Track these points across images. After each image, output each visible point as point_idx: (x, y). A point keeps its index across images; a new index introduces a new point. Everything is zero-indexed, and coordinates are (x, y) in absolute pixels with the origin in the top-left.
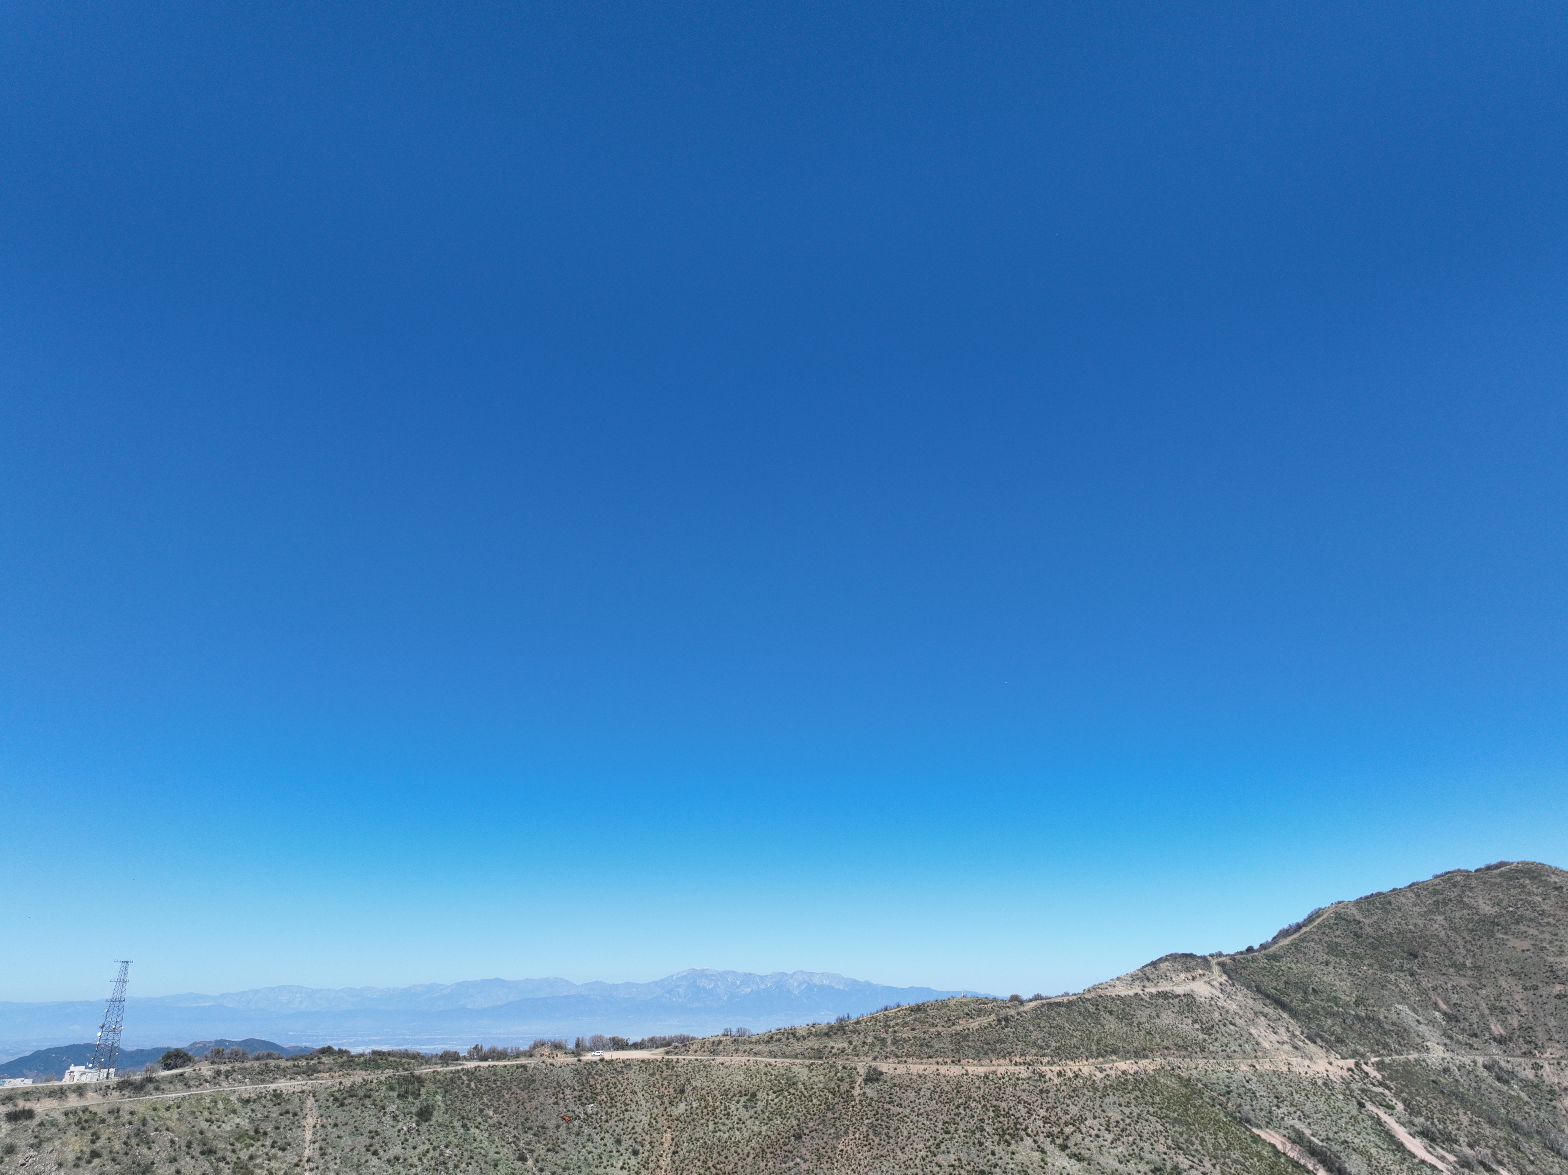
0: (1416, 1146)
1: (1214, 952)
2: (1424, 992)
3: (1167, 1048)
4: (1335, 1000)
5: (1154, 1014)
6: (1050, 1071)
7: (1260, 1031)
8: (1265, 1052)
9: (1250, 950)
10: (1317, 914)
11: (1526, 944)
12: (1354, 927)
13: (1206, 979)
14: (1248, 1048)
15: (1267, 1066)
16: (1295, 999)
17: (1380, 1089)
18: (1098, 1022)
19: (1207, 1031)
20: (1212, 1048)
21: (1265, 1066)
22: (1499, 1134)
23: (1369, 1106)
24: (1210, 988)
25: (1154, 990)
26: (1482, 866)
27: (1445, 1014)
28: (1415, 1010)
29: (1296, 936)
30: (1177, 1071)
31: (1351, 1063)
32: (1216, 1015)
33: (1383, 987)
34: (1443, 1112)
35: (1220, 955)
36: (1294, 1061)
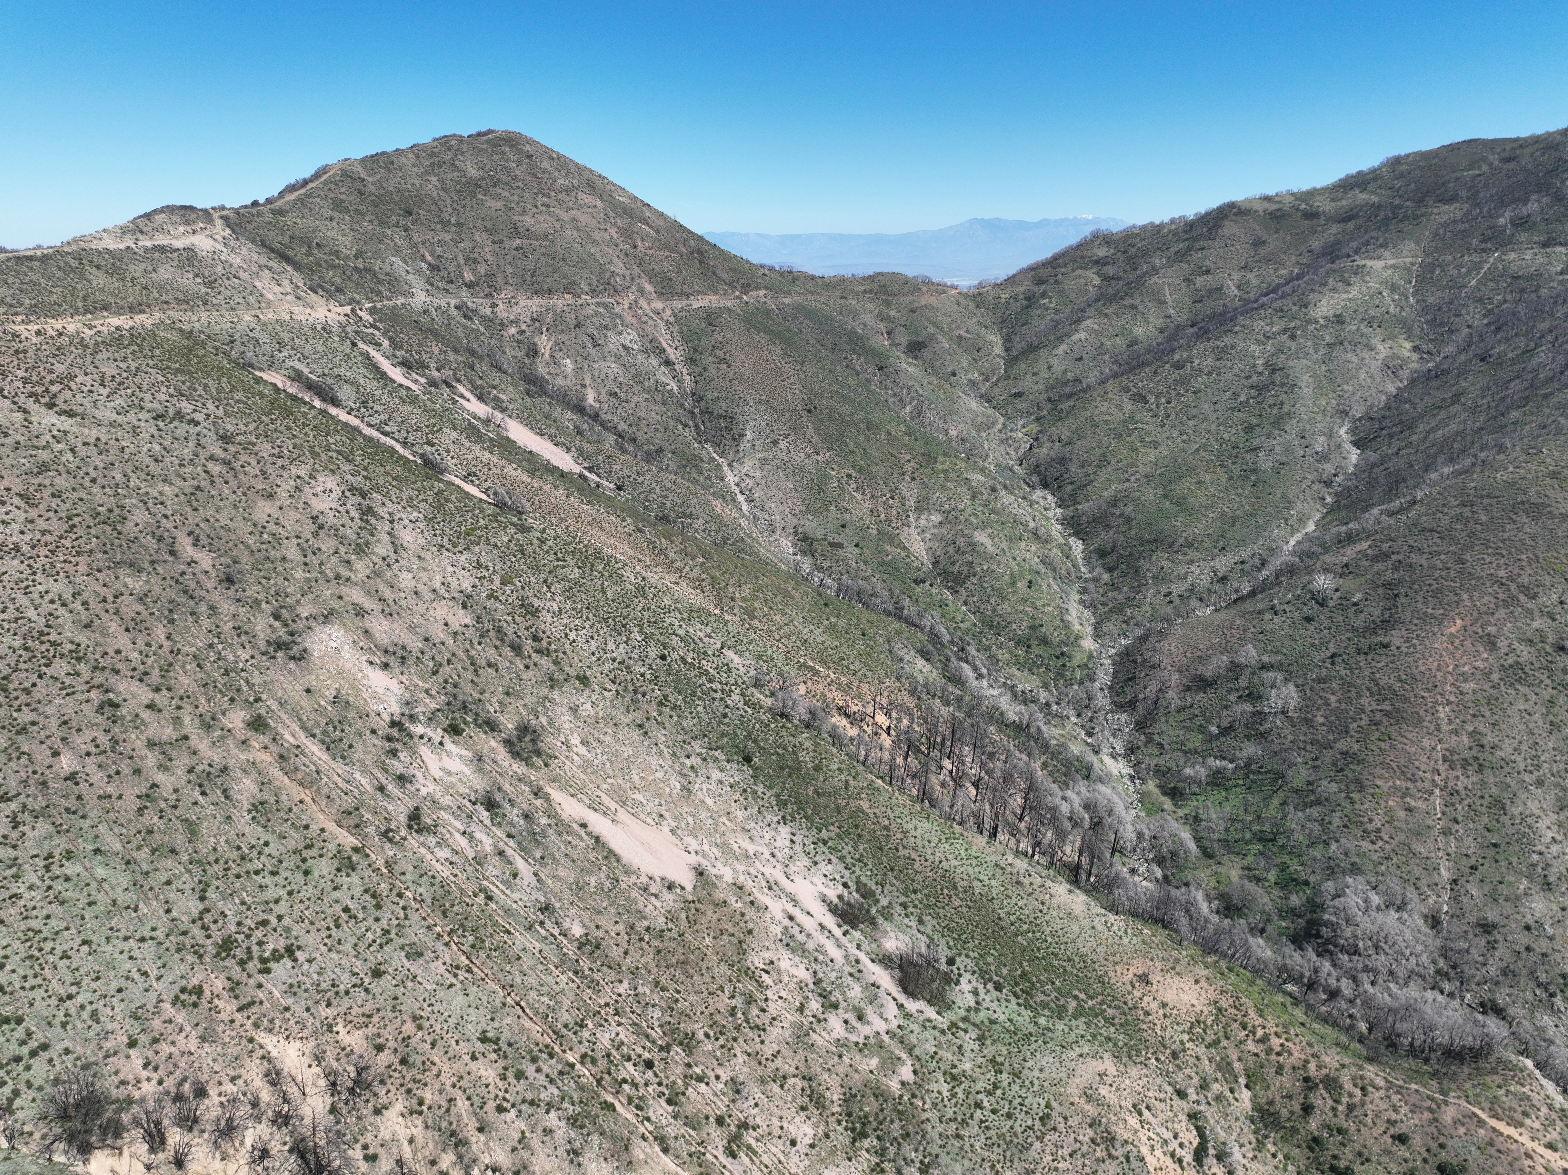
0: (396, 374)
1: (216, 204)
2: (414, 246)
3: (166, 303)
4: (337, 253)
5: (150, 268)
6: (27, 330)
7: (265, 284)
8: (269, 303)
9: (255, 204)
10: (324, 170)
11: (499, 205)
12: (358, 185)
13: (208, 232)
14: (252, 300)
15: (270, 316)
16: (299, 253)
17: (371, 330)
18: (82, 276)
19: (210, 284)
20: (215, 301)
21: (268, 316)
22: (460, 359)
23: (361, 345)
24: (212, 242)
25: (149, 244)
26: (474, 132)
27: (430, 264)
28: (405, 262)
29: (302, 191)
30: (178, 325)
31: (347, 309)
32: (219, 269)
33: (380, 241)
34: (420, 345)
35: (223, 208)
36: (296, 310)
